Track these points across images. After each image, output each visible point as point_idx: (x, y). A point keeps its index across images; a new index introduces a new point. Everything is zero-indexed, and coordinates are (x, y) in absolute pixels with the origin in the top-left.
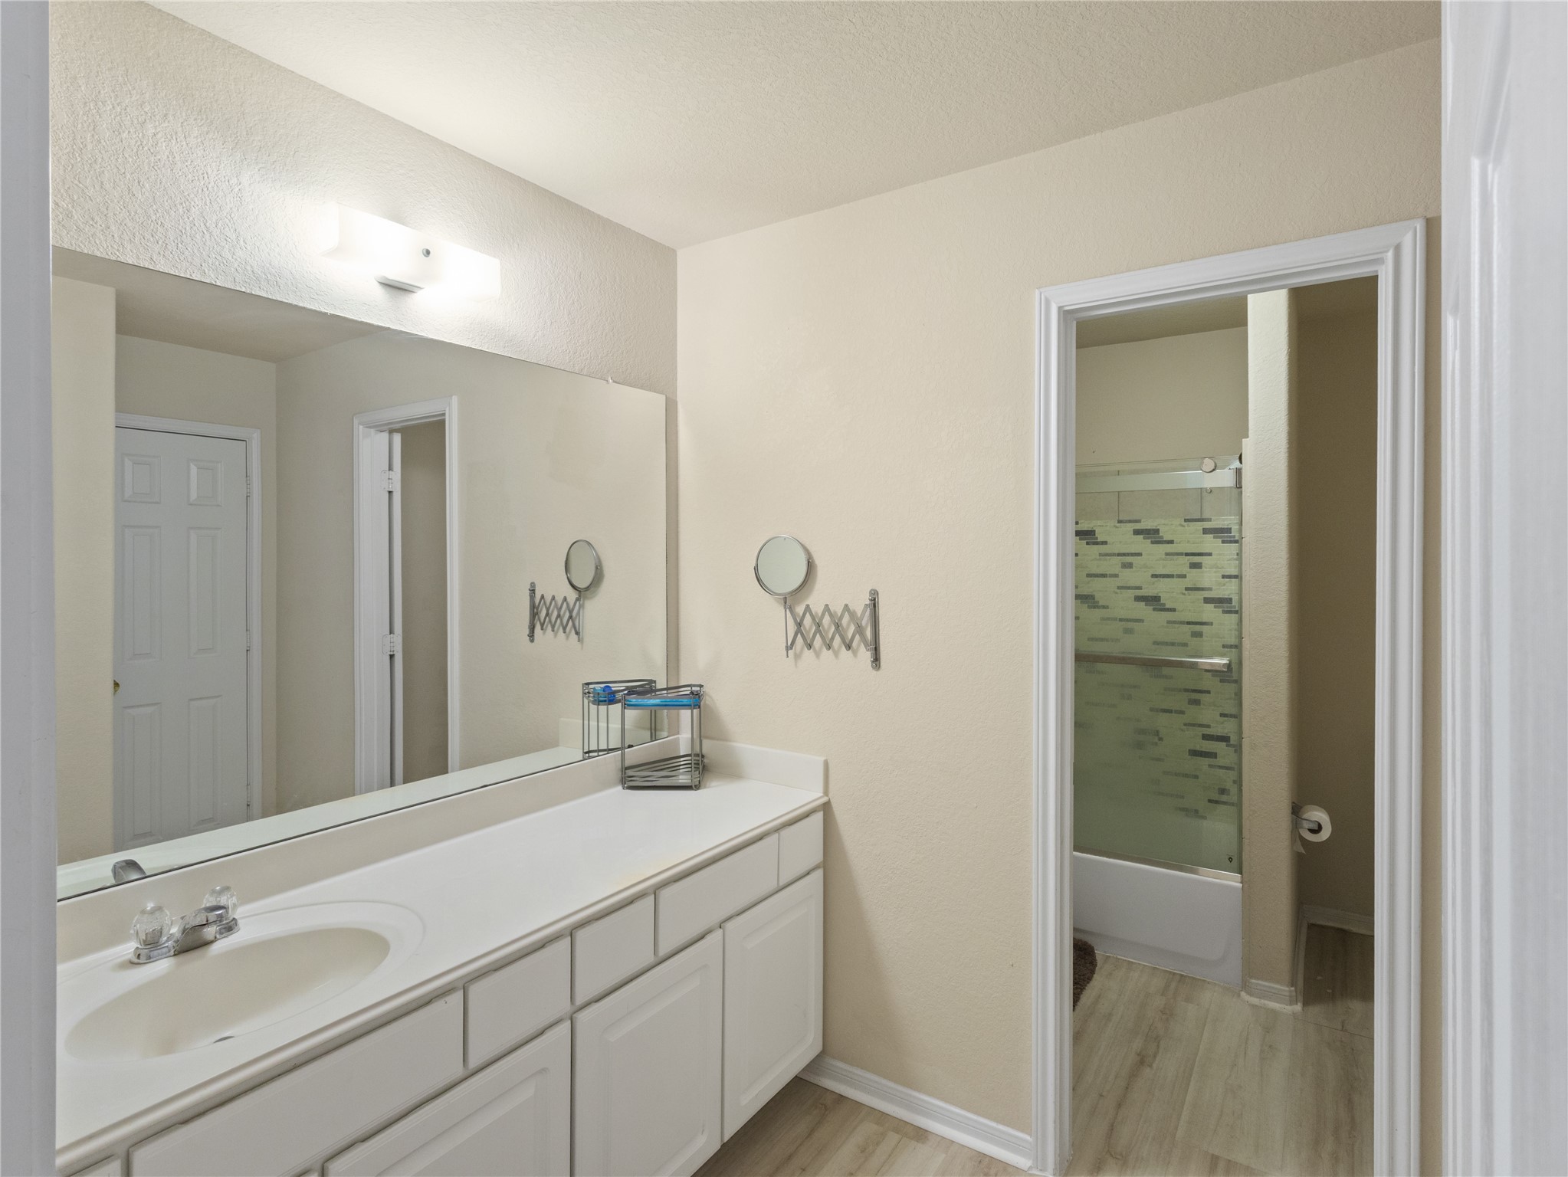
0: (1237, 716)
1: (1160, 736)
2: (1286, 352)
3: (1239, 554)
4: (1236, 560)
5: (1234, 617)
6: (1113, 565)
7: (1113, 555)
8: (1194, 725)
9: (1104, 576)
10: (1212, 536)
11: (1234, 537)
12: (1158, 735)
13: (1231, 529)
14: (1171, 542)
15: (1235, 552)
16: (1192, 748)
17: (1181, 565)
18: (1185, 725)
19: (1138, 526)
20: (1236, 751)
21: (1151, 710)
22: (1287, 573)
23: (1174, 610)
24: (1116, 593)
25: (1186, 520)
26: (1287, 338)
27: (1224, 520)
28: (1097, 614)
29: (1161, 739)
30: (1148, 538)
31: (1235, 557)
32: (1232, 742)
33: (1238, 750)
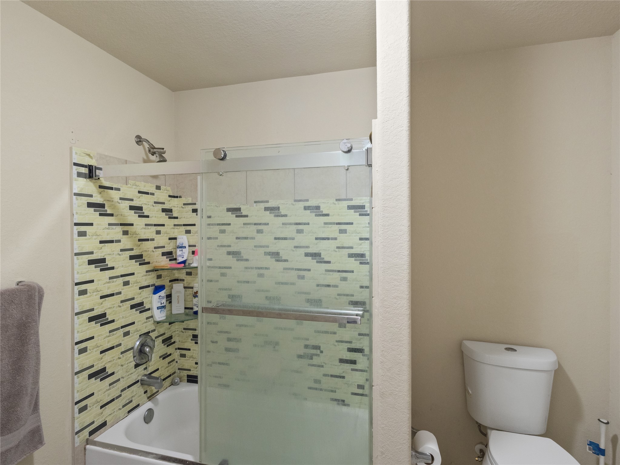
0: (369, 335)
1: (321, 350)
2: (407, 39)
3: (370, 224)
4: (368, 227)
5: (367, 266)
6: (290, 231)
7: (291, 224)
8: (342, 342)
9: (285, 239)
10: (353, 211)
11: (367, 211)
12: (320, 349)
13: (364, 206)
14: (327, 215)
15: (367, 222)
16: (341, 358)
17: (333, 231)
18: (337, 341)
19: (307, 204)
20: (368, 359)
21: (315, 332)
22: (408, 240)
23: (329, 262)
24: (293, 251)
25: (337, 200)
26: (408, 27)
27: (361, 200)
28: (281, 265)
29: (322, 352)
30: (313, 212)
31: (368, 225)
32: (365, 353)
33: (370, 358)
